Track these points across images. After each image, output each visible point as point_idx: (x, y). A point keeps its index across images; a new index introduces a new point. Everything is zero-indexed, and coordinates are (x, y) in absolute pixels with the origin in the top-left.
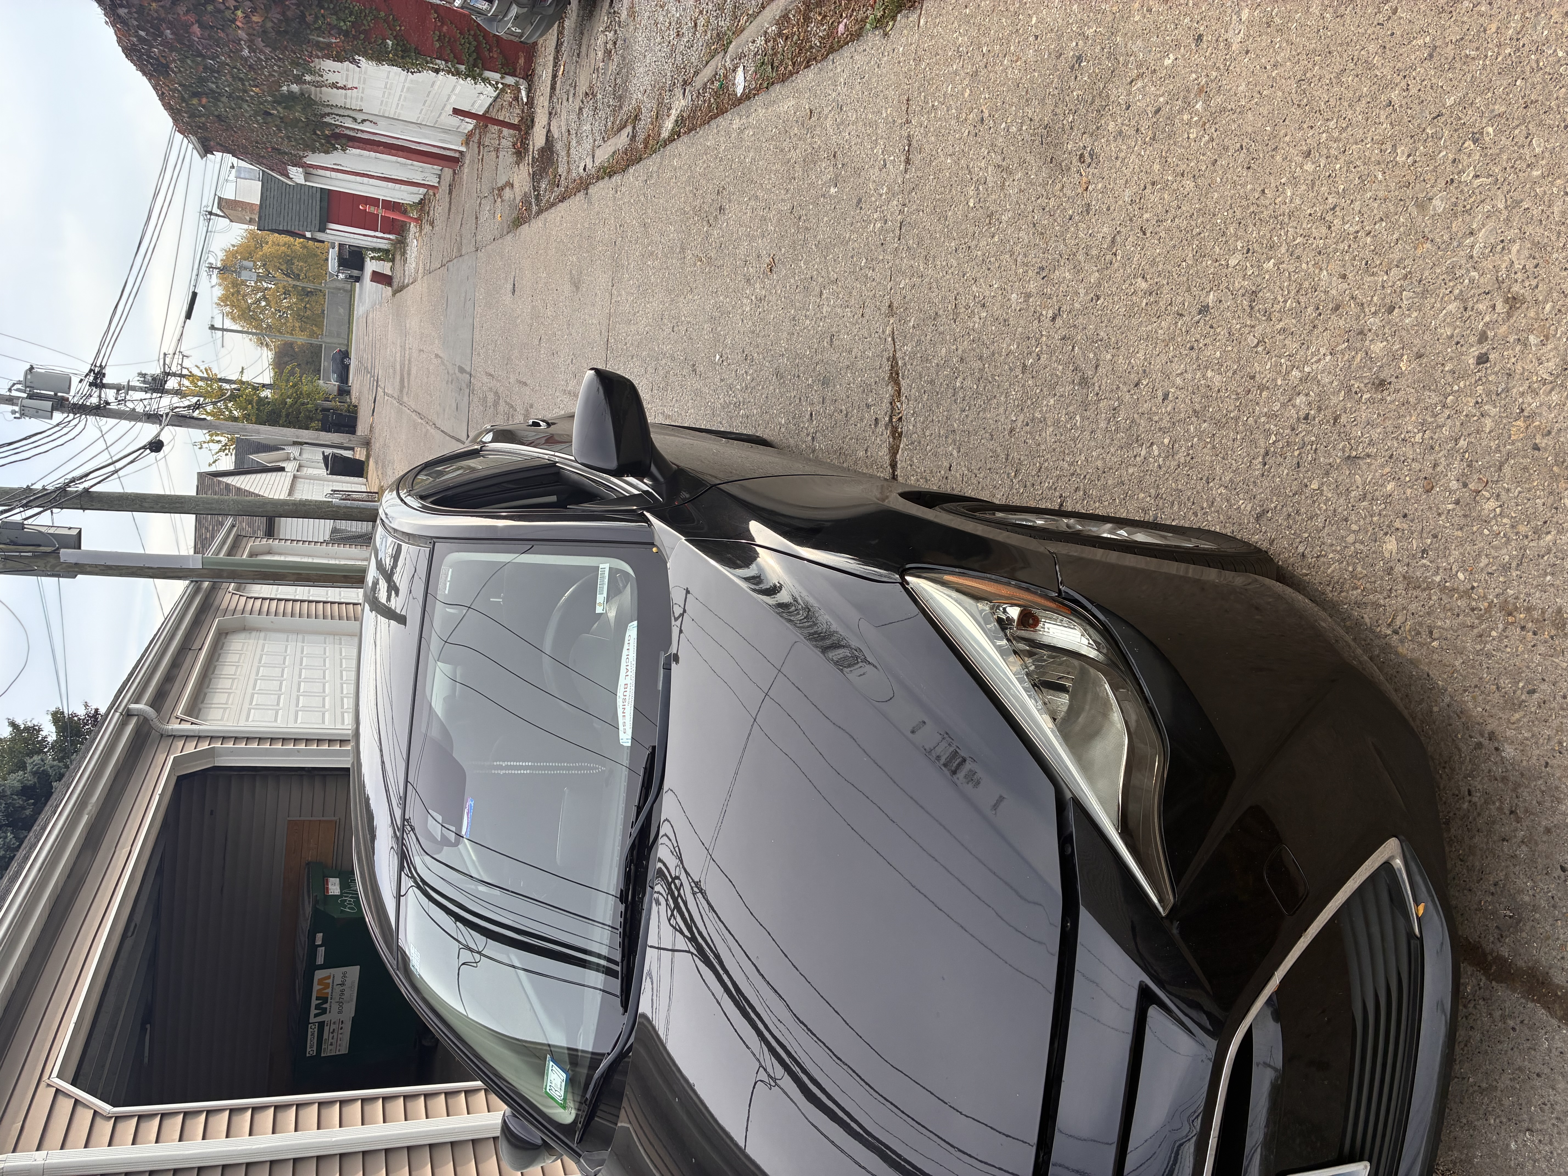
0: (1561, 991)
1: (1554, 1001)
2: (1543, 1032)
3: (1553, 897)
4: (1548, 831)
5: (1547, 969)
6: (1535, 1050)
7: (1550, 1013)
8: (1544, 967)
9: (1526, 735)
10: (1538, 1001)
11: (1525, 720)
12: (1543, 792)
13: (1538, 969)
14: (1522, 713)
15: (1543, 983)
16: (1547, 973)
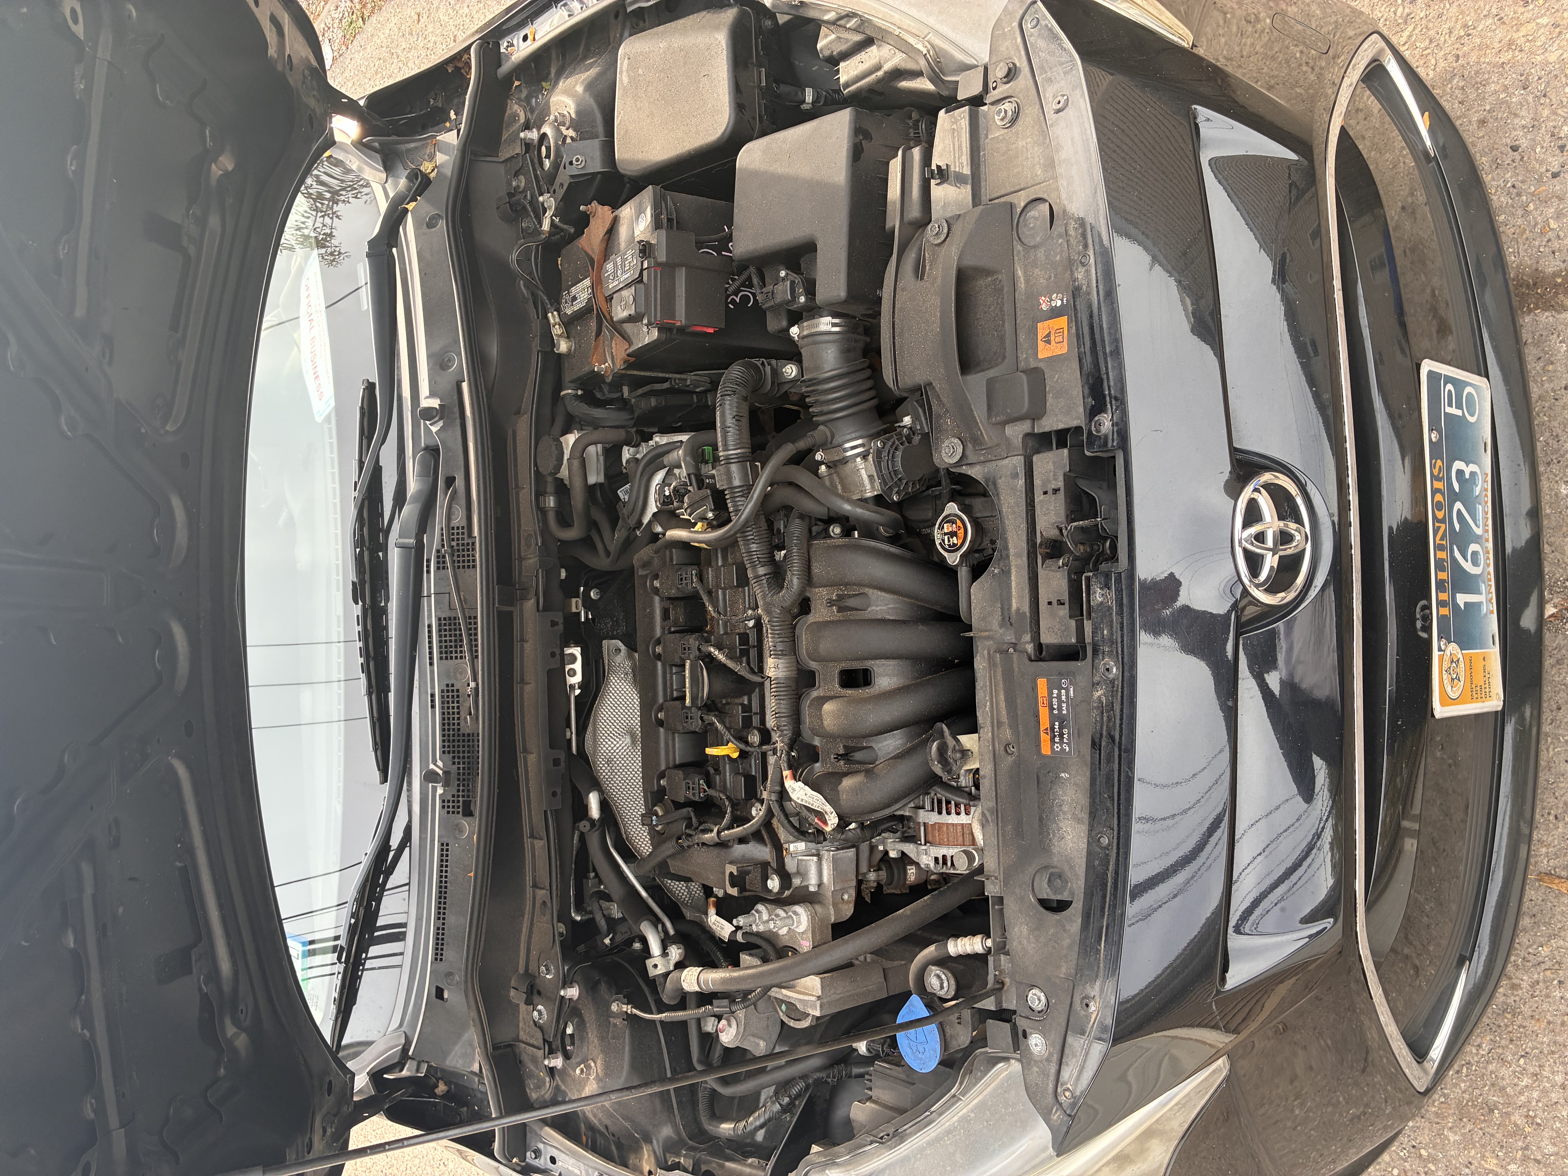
0: (1560, 276)
1: (1556, 293)
2: (1555, 336)
3: (1514, 186)
4: (1482, 122)
5: (1534, 266)
6: (1552, 363)
7: (1555, 310)
8: (1530, 267)
9: (1422, 46)
10: (1536, 308)
11: (1417, 31)
12: (1463, 88)
13: (1523, 274)
14: (1413, 25)
15: (1535, 284)
16: (1537, 270)
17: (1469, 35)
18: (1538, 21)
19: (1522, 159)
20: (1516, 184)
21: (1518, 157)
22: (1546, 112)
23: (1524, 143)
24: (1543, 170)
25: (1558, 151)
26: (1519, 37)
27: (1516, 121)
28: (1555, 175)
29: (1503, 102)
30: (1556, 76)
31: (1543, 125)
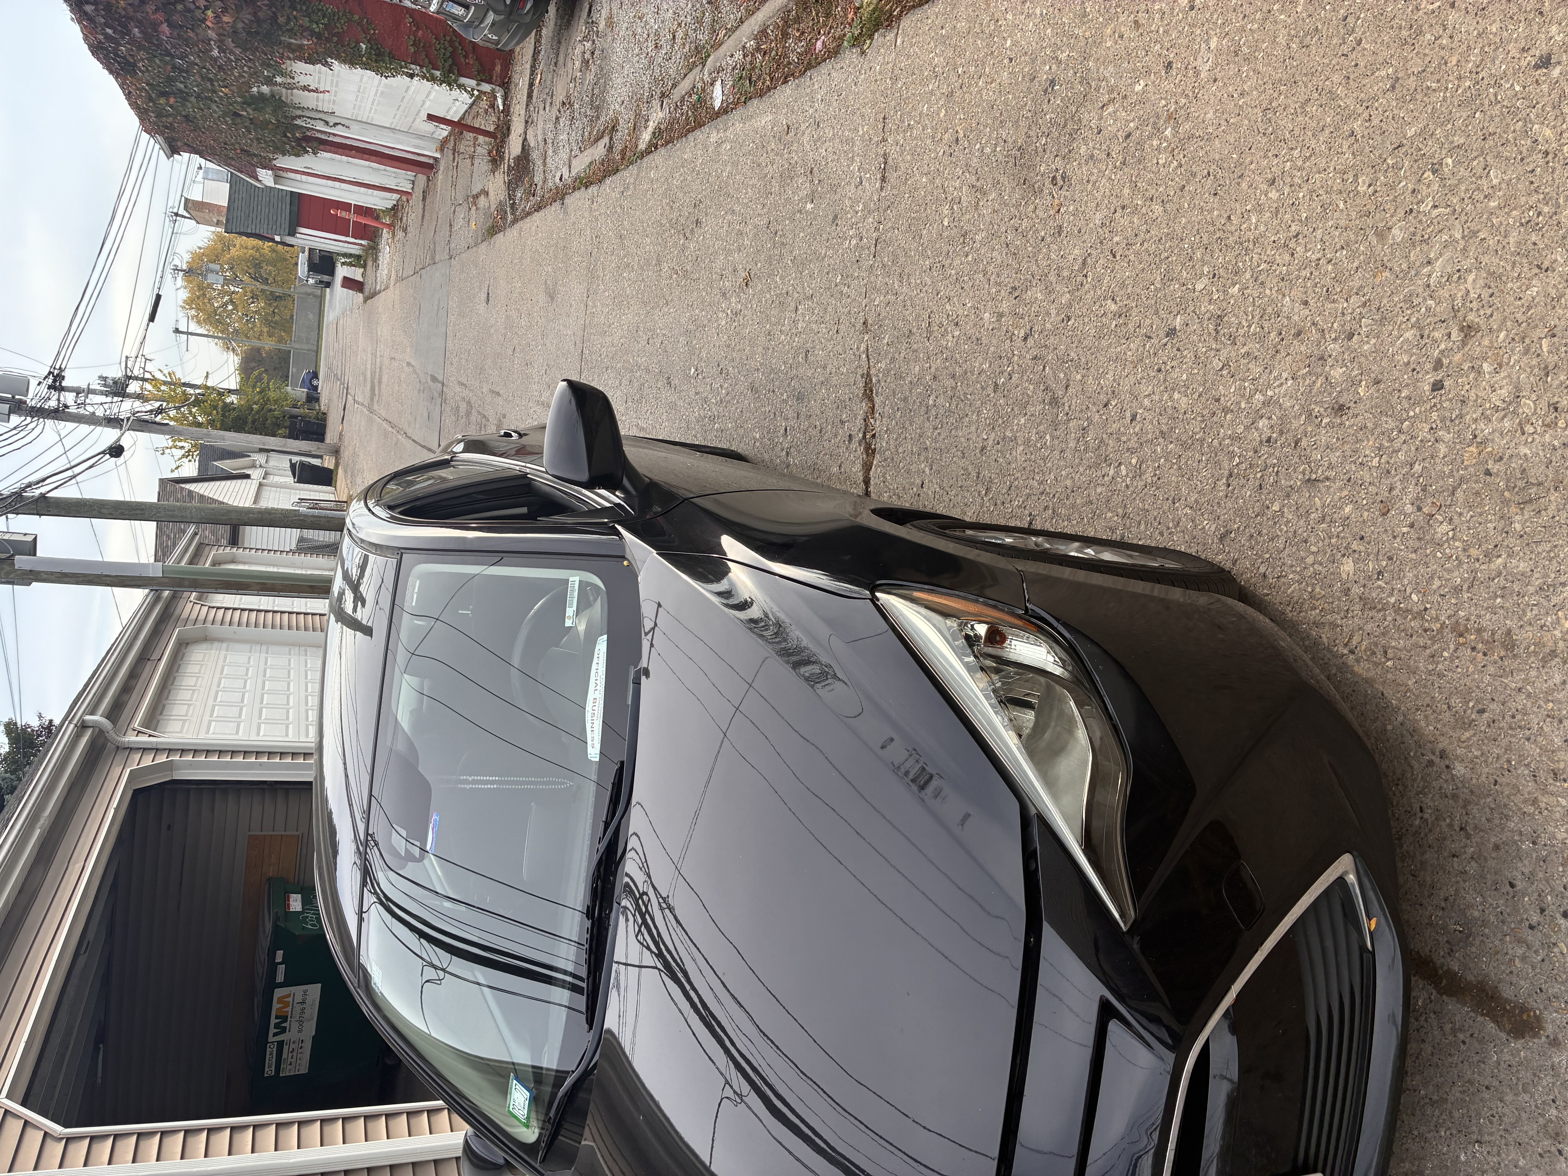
0: (1509, 1005)
1: (1503, 1015)
2: (1492, 1045)
3: (1501, 913)
4: (1497, 847)
5: (1496, 983)
6: (1484, 1063)
7: (1499, 1027)
8: (1493, 981)
9: (1475, 753)
10: (1487, 1015)
11: (1475, 739)
12: (1492, 809)
13: (1487, 983)
14: (1472, 732)
15: (1492, 997)
16: (1496, 987)
17: (1509, 771)
18: (1559, 799)
19: (1514, 897)
20: (1504, 913)
21: (1511, 894)
22: (1541, 875)
23: (1520, 885)
24: (1525, 917)
25: (1538, 911)
26: (1544, 800)
27: (1519, 865)
28: (1531, 927)
29: (1515, 842)
30: (1556, 853)
31: (1536, 883)
